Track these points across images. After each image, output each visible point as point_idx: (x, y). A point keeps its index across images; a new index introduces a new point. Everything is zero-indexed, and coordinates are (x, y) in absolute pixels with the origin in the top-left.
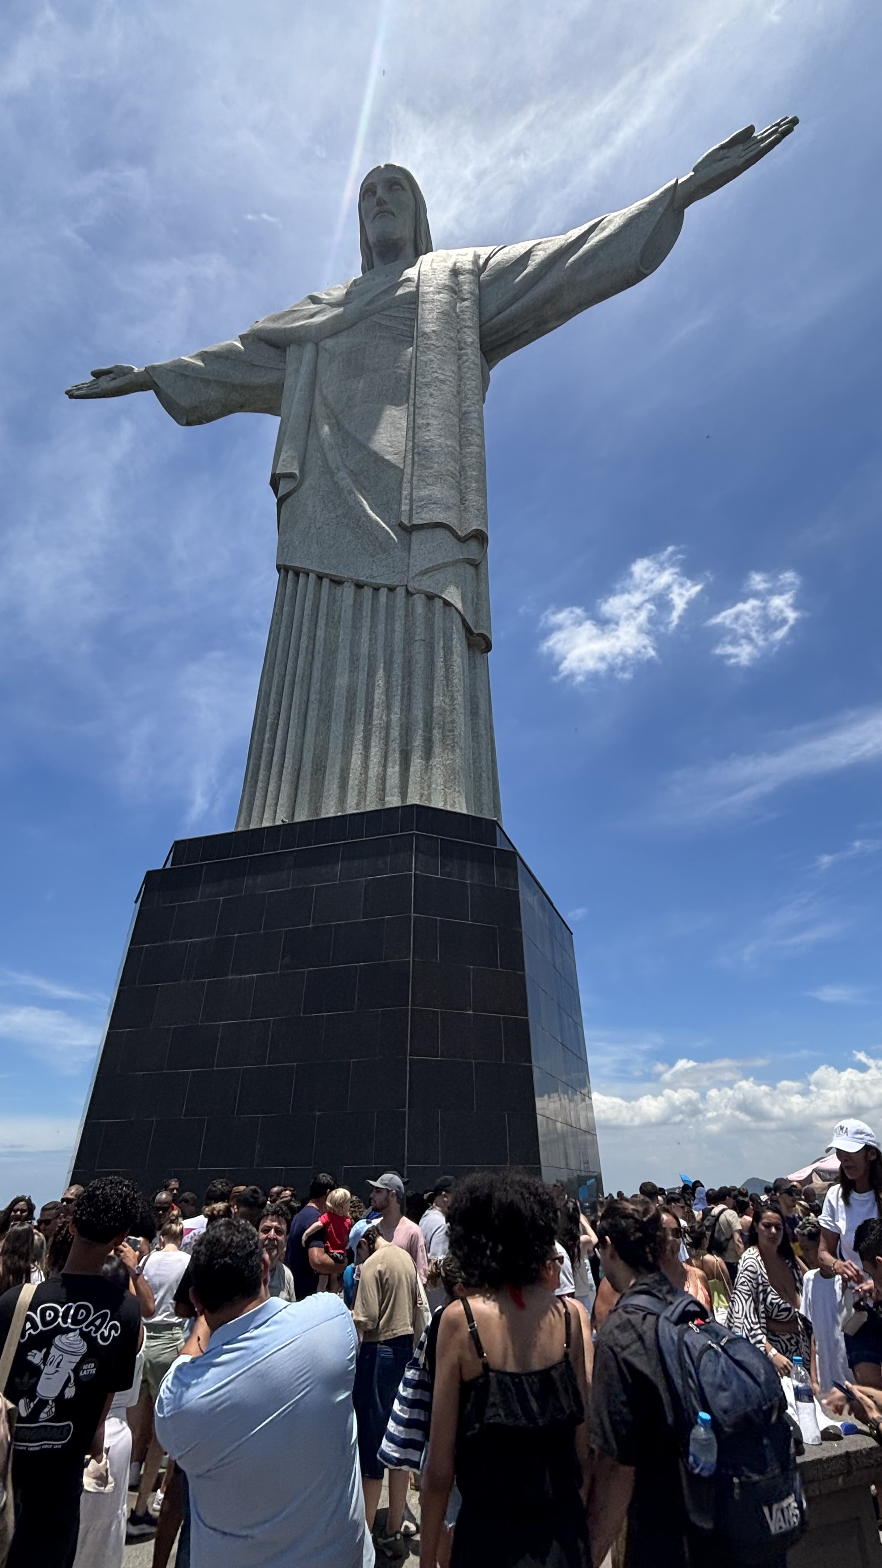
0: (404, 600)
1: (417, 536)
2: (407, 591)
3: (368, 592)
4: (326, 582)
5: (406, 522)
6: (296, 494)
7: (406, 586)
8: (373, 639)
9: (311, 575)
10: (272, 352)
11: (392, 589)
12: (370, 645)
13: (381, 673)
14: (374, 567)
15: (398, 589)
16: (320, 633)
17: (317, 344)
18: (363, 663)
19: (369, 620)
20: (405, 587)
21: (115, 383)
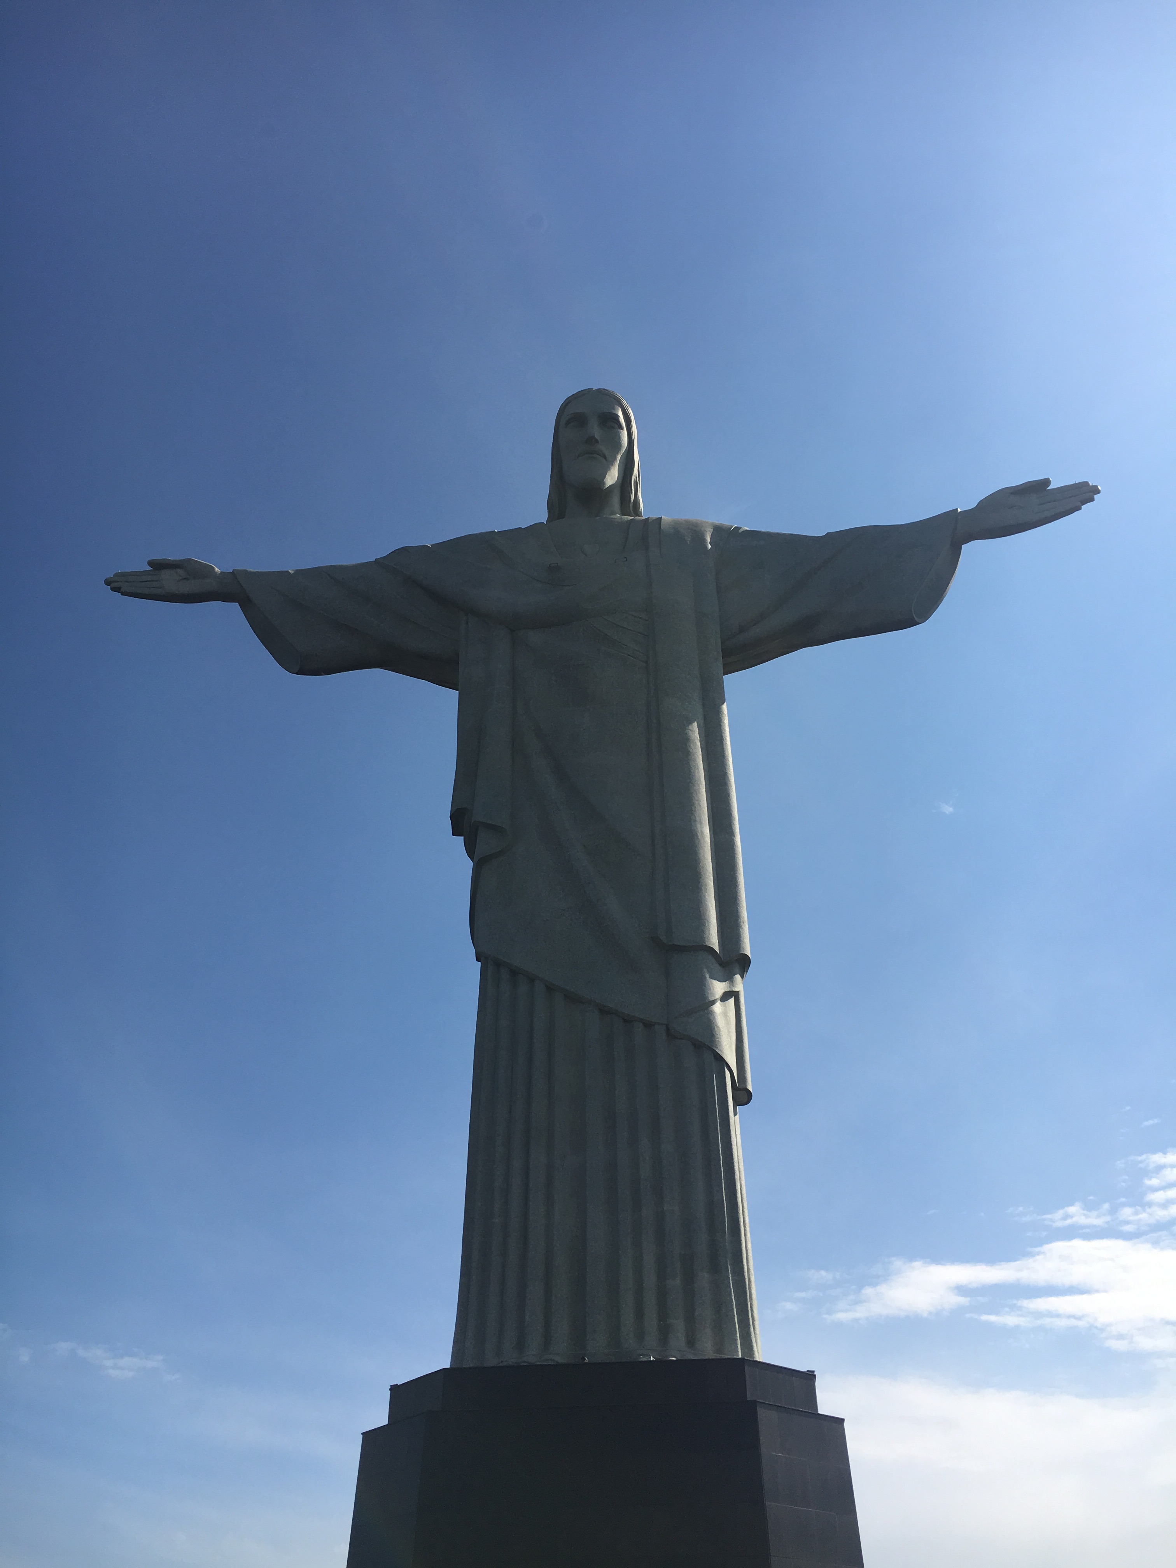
0: (667, 1043)
2: (669, 1033)
3: (619, 1024)
5: (664, 940)
6: (505, 854)
14: (623, 991)
15: (657, 1027)
17: (512, 631)
19: (624, 1064)
20: (665, 1027)
21: (185, 588)
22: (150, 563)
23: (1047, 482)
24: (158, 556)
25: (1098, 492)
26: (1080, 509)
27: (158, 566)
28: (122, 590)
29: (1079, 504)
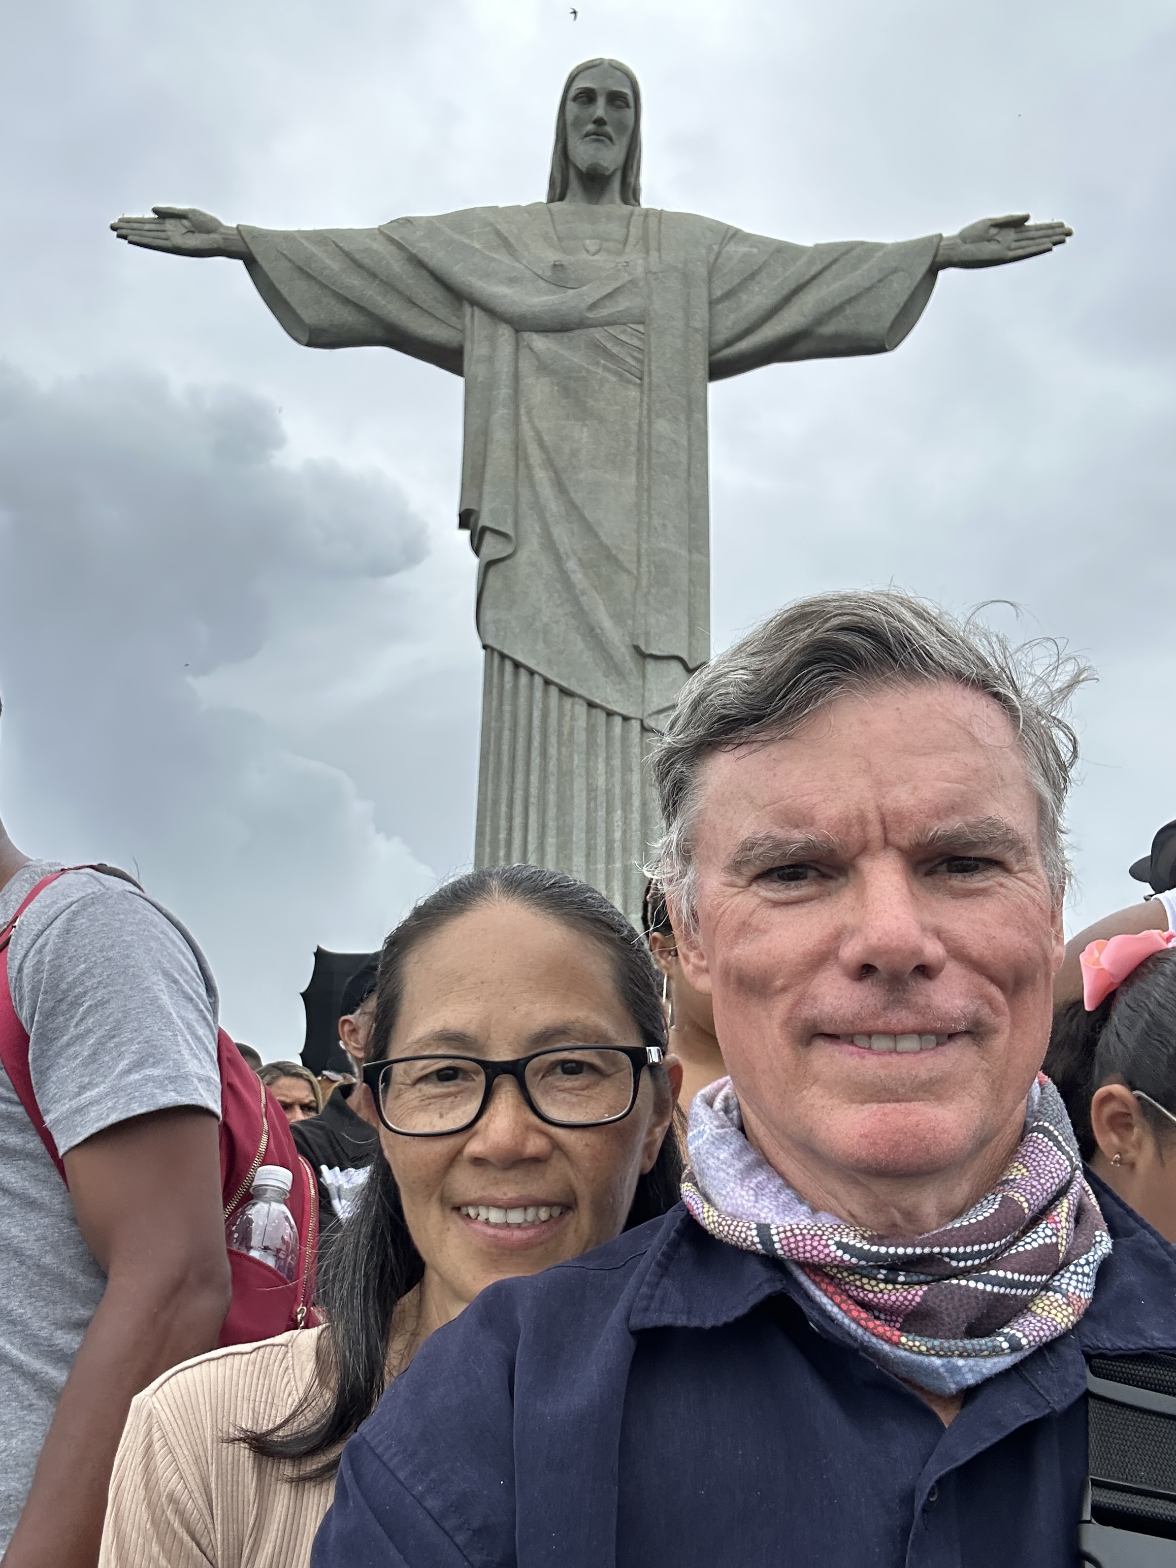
0: (639, 735)
1: (654, 668)
2: (643, 727)
3: (602, 716)
6: (508, 562)
7: (642, 721)
8: (609, 773)
9: (537, 677)
10: (438, 292)
11: (626, 719)
12: (607, 779)
13: (619, 814)
14: (608, 690)
15: (633, 721)
16: (553, 751)
17: (517, 331)
18: (602, 798)
19: (603, 749)
20: (639, 723)
21: (193, 241)
22: (155, 211)
23: (1026, 218)
24: (162, 205)
25: (1069, 234)
26: (1050, 250)
27: (163, 215)
28: (130, 238)
29: (1050, 245)
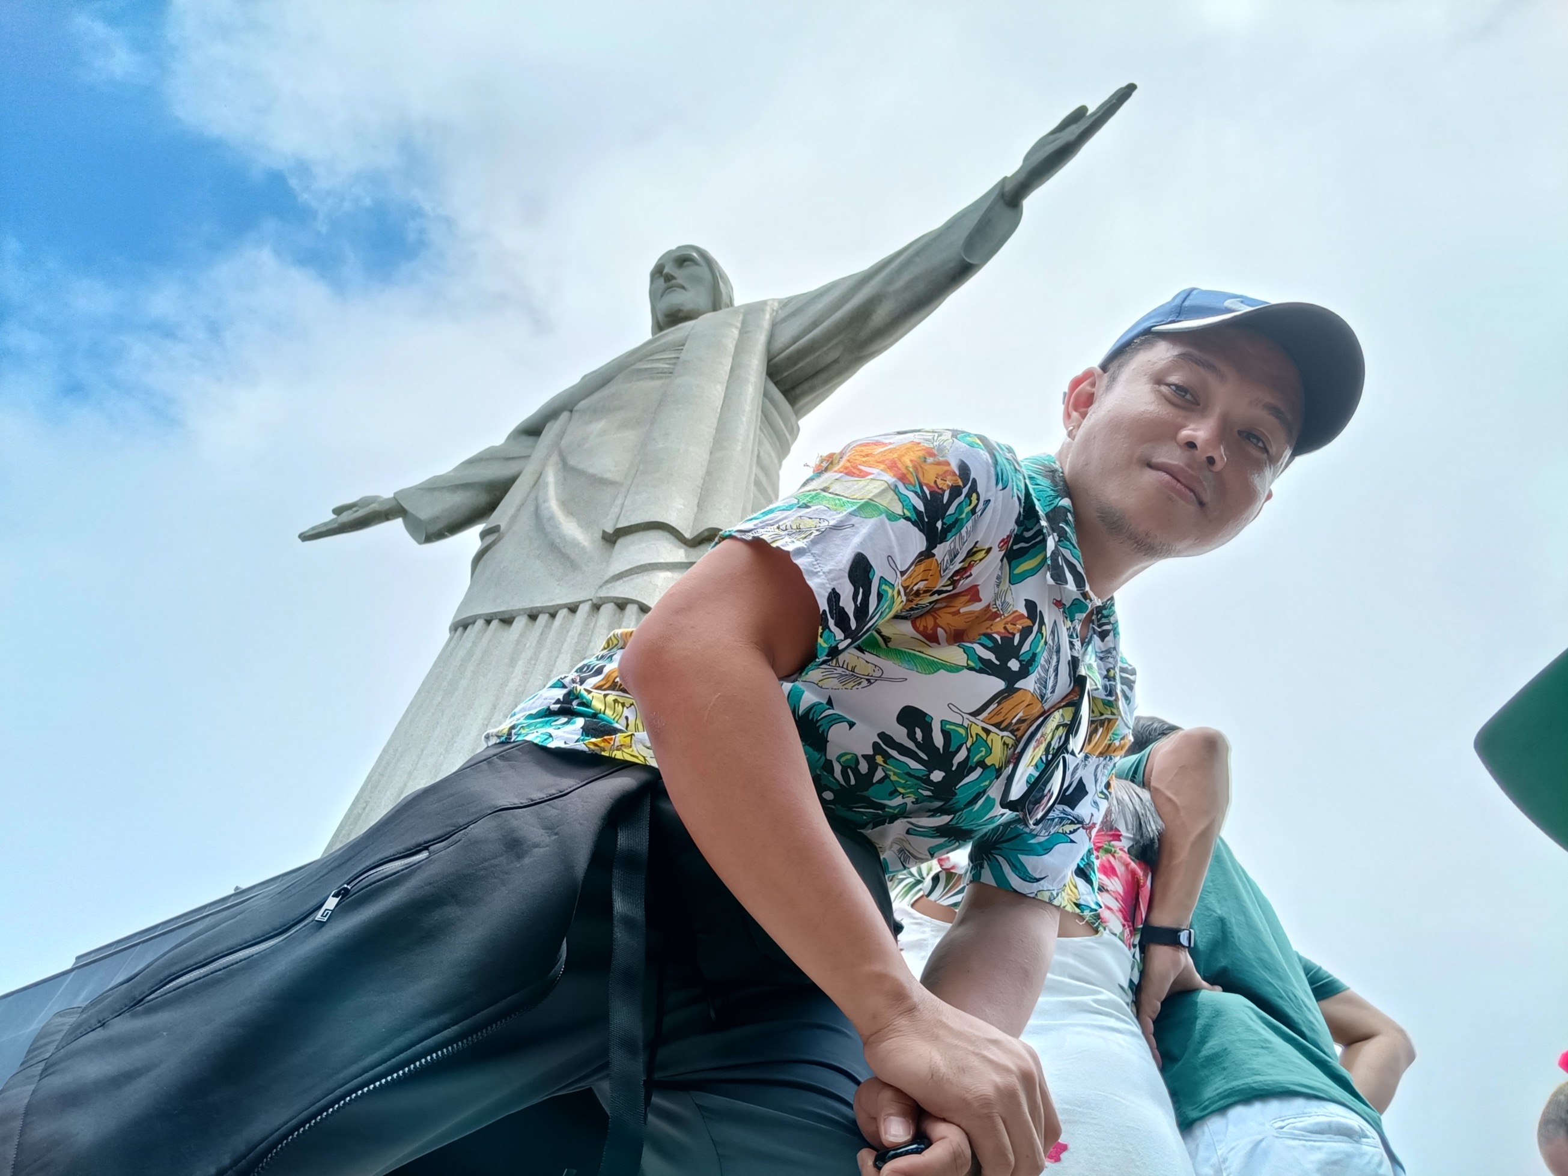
0: (587, 616)
1: (621, 542)
2: (594, 604)
4: (495, 623)
5: (610, 530)
7: (595, 598)
15: (583, 605)
19: (531, 651)
20: (592, 600)
22: (335, 512)
